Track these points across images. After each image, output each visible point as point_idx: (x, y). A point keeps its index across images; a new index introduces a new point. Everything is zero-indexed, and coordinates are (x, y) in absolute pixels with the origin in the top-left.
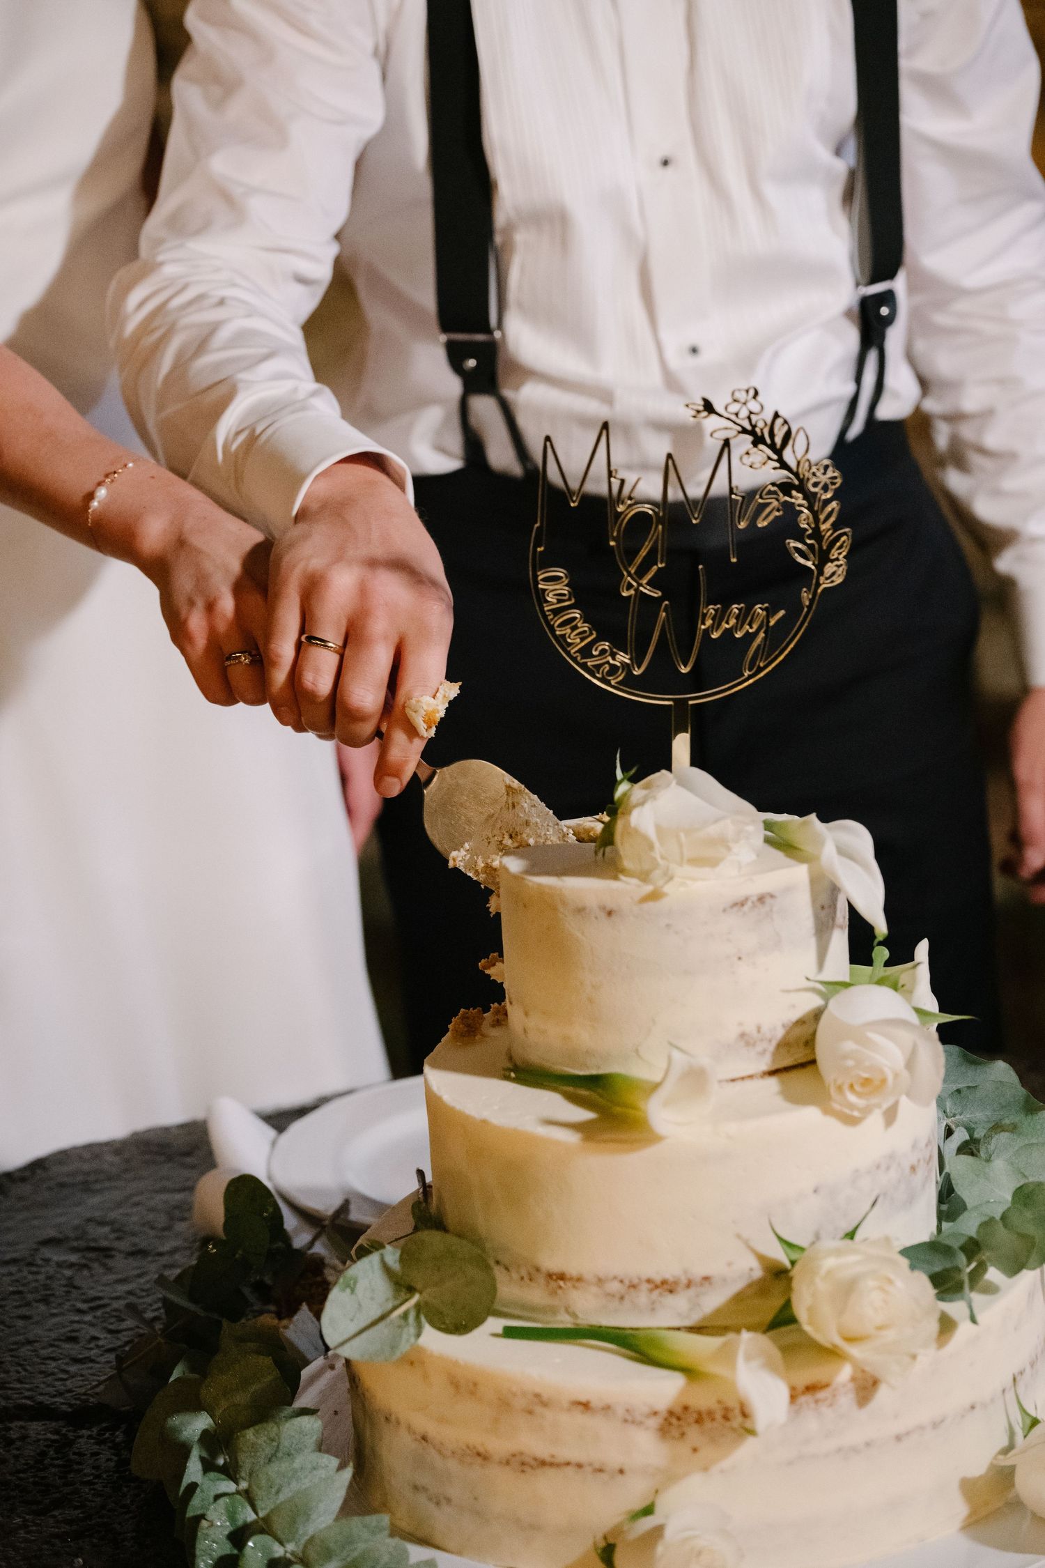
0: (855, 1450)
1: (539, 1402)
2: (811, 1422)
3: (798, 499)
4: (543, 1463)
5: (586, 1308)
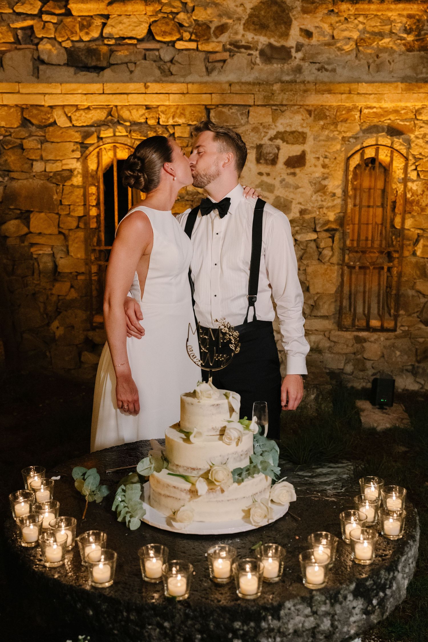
0: (219, 501)
1: (168, 486)
2: (212, 495)
3: (231, 337)
4: (169, 496)
5: (181, 471)
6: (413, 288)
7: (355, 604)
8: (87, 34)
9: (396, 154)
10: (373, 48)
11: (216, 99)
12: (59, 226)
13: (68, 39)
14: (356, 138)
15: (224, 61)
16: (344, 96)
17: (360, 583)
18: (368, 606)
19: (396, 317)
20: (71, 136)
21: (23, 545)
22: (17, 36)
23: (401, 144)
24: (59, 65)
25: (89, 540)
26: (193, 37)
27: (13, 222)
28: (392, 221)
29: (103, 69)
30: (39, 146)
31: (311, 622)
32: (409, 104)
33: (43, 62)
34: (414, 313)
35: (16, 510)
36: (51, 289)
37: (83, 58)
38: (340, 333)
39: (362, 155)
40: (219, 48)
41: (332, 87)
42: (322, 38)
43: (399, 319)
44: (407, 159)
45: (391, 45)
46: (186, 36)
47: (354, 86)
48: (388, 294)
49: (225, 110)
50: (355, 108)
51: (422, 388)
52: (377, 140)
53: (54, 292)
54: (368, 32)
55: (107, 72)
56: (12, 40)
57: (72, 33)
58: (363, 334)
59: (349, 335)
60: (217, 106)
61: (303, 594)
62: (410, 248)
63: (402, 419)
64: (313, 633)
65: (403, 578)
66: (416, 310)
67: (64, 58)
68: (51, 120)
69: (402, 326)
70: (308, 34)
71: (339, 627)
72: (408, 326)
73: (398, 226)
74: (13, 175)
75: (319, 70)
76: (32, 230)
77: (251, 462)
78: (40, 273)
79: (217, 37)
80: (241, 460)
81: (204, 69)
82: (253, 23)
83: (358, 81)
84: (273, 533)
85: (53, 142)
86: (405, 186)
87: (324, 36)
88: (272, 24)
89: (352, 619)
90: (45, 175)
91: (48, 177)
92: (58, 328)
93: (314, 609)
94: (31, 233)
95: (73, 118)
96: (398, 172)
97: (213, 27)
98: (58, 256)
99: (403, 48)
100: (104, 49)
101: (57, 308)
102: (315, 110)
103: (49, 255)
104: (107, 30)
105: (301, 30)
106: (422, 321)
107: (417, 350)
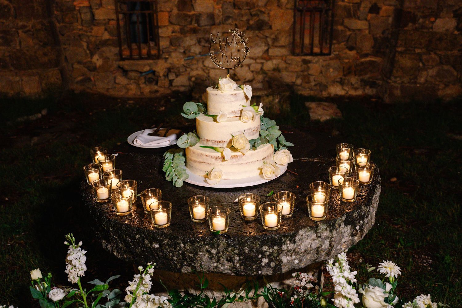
0: (240, 164)
1: (201, 155)
2: (234, 160)
4: (202, 162)
5: (210, 144)
6: (342, 24)
7: (345, 229)
17: (349, 215)
18: (354, 231)
19: (330, 45)
21: (98, 201)
25: (148, 196)
31: (315, 245)
34: (342, 42)
35: (89, 178)
36: (91, 32)
38: (293, 57)
43: (333, 46)
51: (347, 93)
53: (93, 34)
58: (308, 58)
59: (299, 59)
61: (311, 225)
63: (337, 113)
64: (318, 251)
65: (373, 211)
66: (344, 39)
69: (334, 51)
71: (335, 246)
72: (339, 51)
77: (260, 136)
78: (82, 20)
80: (253, 134)
84: (279, 185)
89: (343, 240)
92: (98, 60)
93: (319, 234)
98: (94, 8)
101: (96, 46)
103: (87, 7)
106: (347, 48)
107: (344, 67)
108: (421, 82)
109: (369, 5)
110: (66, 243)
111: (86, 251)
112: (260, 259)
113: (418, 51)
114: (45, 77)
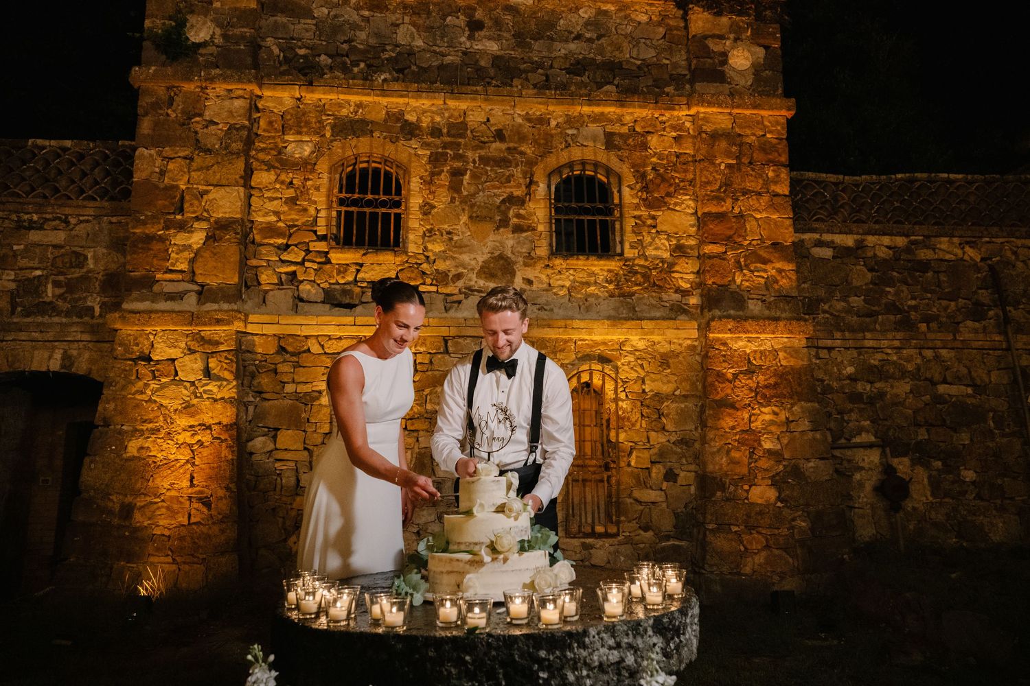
0: (504, 571)
1: (451, 560)
2: (496, 565)
4: (451, 572)
6: (630, 496)
8: (343, 277)
9: (607, 378)
10: (582, 294)
11: (453, 331)
12: (305, 443)
13: (326, 281)
14: (573, 365)
15: (459, 302)
16: (561, 330)
18: (666, 647)
19: (618, 523)
20: (322, 361)
22: (281, 279)
23: (611, 370)
24: (316, 302)
25: (378, 598)
26: (434, 282)
27: (260, 439)
28: (608, 435)
29: (355, 306)
30: (292, 370)
31: (614, 656)
32: (614, 337)
33: (302, 300)
34: (633, 520)
36: (291, 504)
37: (338, 296)
38: (568, 540)
39: (579, 378)
40: (456, 291)
41: (551, 322)
42: (540, 286)
43: (621, 525)
44: (616, 382)
45: (596, 292)
46: (428, 281)
47: (569, 322)
48: (609, 503)
49: (461, 340)
50: (571, 340)
52: (590, 366)
53: (294, 506)
54: (577, 282)
55: (359, 309)
56: (277, 282)
57: (330, 277)
58: (589, 541)
59: (576, 542)
60: (454, 337)
62: (625, 459)
64: (618, 669)
66: (635, 516)
67: (321, 297)
68: (306, 348)
69: (624, 532)
70: (530, 282)
72: (630, 533)
73: (613, 440)
74: (264, 396)
75: (539, 310)
76: (278, 446)
77: (531, 538)
78: (282, 488)
79: (454, 283)
80: (522, 534)
81: (443, 308)
82: (484, 273)
83: (572, 318)
85: (304, 367)
86: (617, 405)
87: (543, 284)
88: (499, 274)
90: (296, 396)
91: (297, 397)
93: (618, 639)
94: (277, 449)
95: (325, 345)
96: (609, 393)
97: (451, 275)
98: (301, 471)
99: (607, 295)
100: (357, 290)
101: (296, 523)
102: (538, 341)
103: (292, 469)
104: (360, 276)
105: (523, 279)
106: (640, 527)
107: (639, 554)
108: (747, 572)
109: (663, 471)
110: (249, 657)
111: (278, 673)
112: (535, 671)
113: (735, 529)
114: (215, 565)
